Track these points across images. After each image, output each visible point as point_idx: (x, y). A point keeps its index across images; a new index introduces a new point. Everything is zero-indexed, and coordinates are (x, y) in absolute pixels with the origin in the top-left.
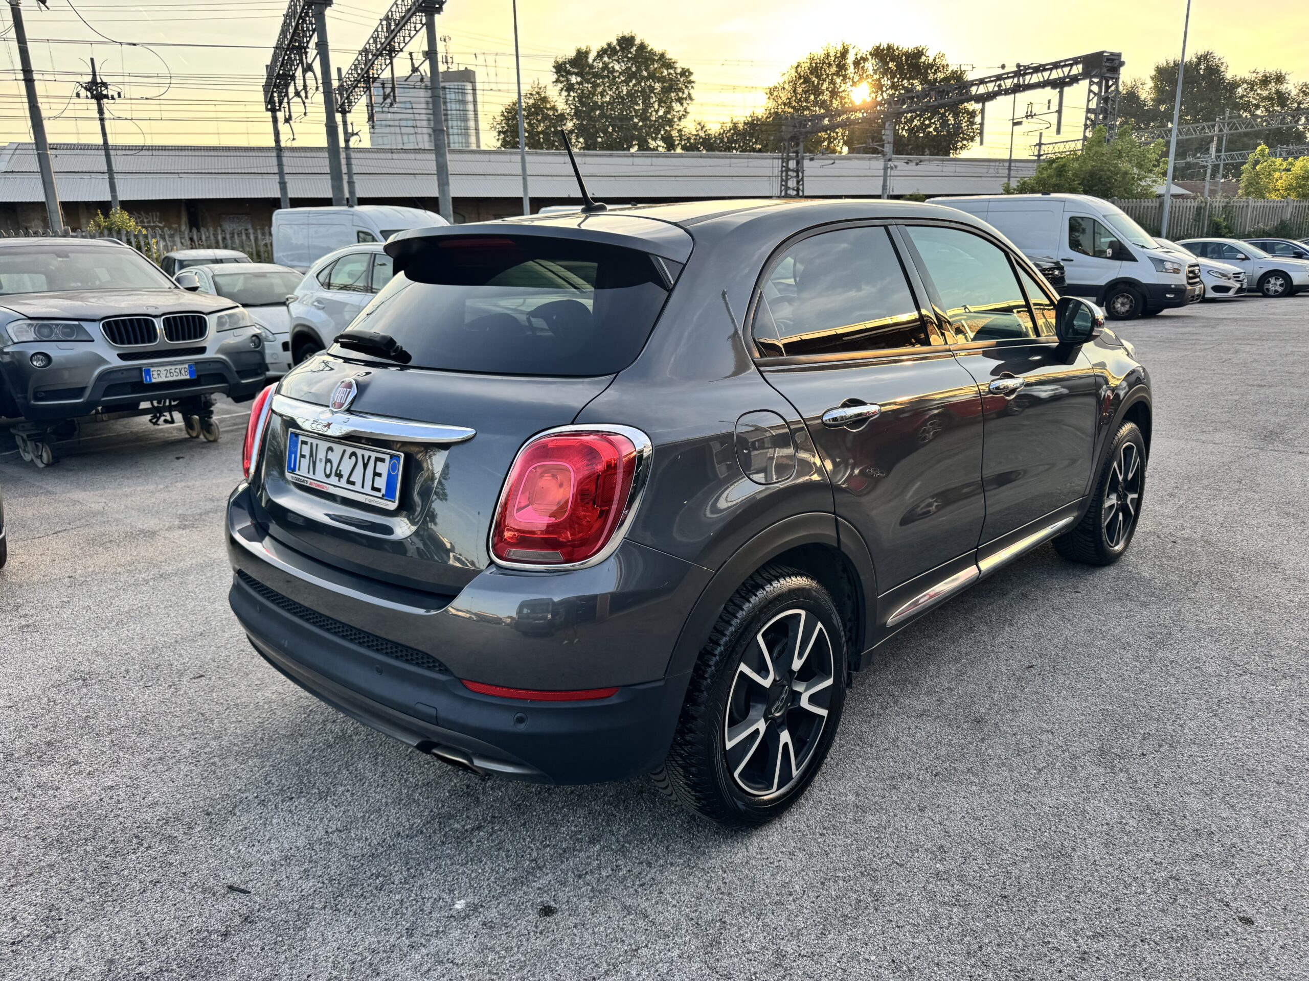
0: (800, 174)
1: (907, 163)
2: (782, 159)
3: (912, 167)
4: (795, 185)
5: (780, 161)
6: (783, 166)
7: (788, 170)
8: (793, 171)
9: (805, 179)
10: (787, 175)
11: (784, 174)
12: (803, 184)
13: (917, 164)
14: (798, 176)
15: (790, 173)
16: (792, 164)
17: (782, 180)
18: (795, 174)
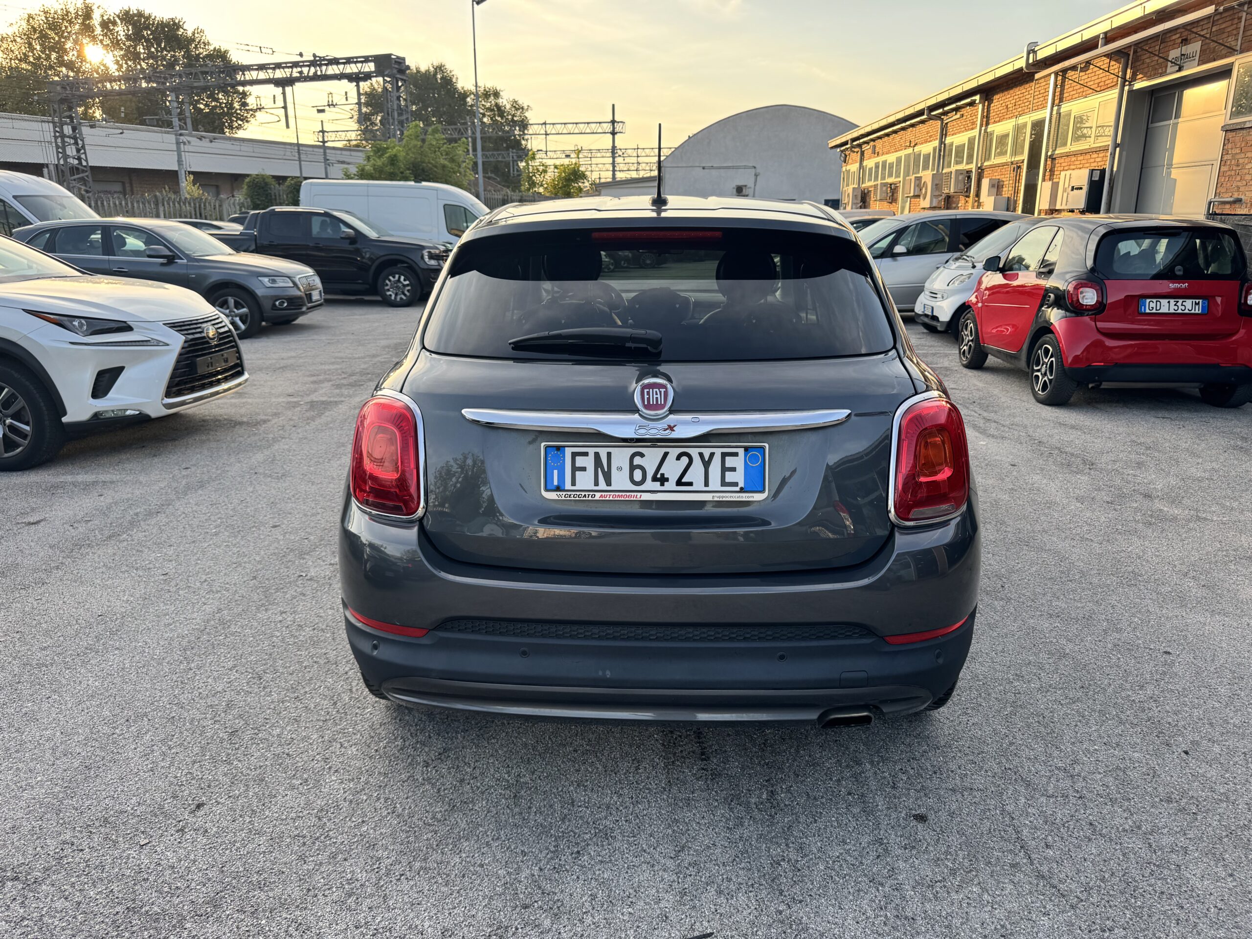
0: (80, 142)
1: (200, 139)
2: (53, 122)
3: (205, 143)
4: (75, 153)
5: (51, 125)
6: (55, 131)
7: (63, 136)
8: (69, 137)
9: (87, 147)
10: (63, 142)
11: (59, 140)
12: (85, 153)
13: (211, 142)
14: (76, 143)
15: (67, 140)
16: (67, 130)
17: (57, 147)
18: (72, 141)
